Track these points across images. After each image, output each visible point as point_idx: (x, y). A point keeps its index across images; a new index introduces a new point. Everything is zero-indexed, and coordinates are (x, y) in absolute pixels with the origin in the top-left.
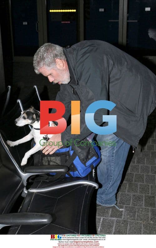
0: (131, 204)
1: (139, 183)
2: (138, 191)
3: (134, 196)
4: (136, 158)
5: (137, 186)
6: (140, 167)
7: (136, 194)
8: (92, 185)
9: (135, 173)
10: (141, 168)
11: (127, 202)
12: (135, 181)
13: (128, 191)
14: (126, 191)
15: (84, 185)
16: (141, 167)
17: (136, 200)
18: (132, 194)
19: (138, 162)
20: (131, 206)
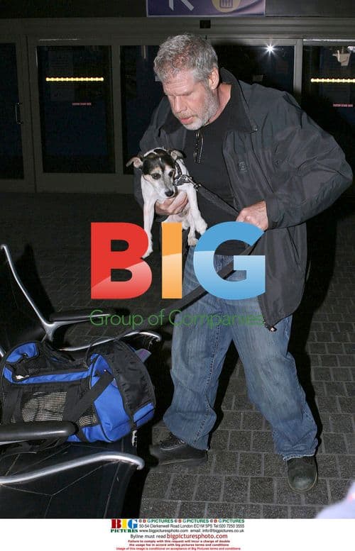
0: (221, 498)
1: (240, 452)
2: (238, 468)
3: (229, 479)
4: (234, 397)
5: (235, 459)
6: (242, 417)
7: (232, 475)
8: (130, 462)
9: (230, 431)
10: (244, 419)
11: (212, 494)
12: (232, 447)
13: (215, 471)
14: (212, 471)
15: (110, 462)
16: (244, 415)
17: (232, 488)
18: (223, 476)
19: (238, 406)
20: (221, 502)
